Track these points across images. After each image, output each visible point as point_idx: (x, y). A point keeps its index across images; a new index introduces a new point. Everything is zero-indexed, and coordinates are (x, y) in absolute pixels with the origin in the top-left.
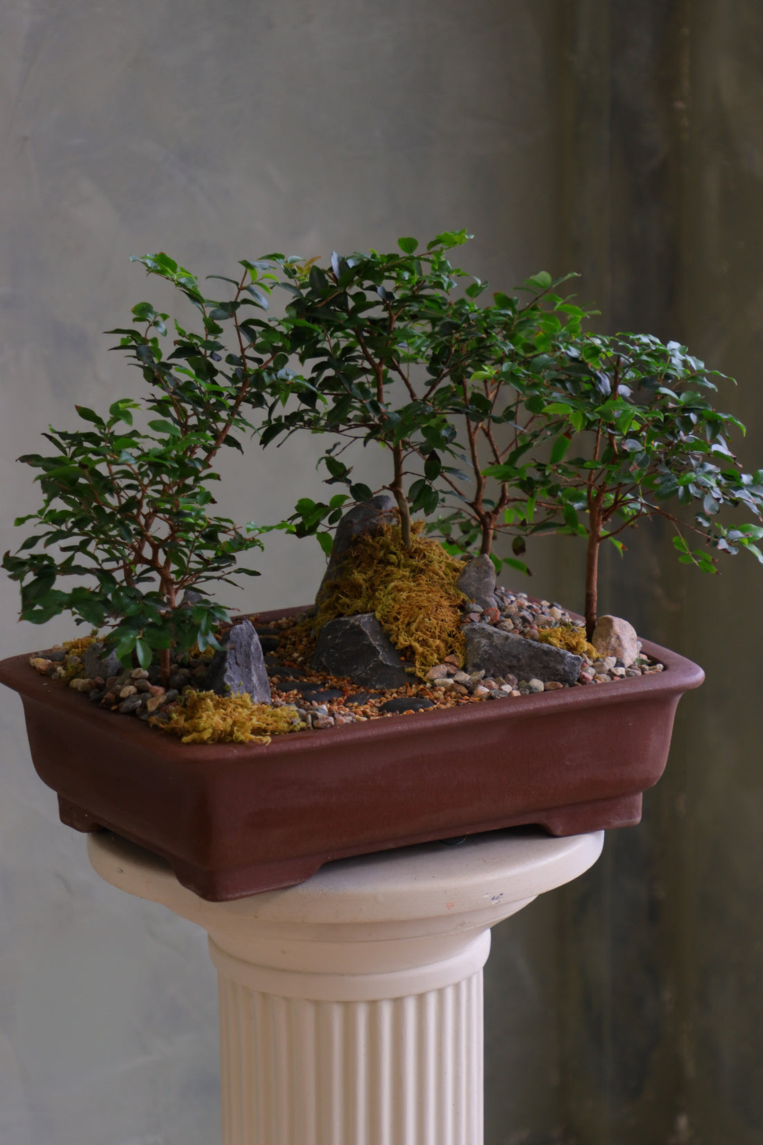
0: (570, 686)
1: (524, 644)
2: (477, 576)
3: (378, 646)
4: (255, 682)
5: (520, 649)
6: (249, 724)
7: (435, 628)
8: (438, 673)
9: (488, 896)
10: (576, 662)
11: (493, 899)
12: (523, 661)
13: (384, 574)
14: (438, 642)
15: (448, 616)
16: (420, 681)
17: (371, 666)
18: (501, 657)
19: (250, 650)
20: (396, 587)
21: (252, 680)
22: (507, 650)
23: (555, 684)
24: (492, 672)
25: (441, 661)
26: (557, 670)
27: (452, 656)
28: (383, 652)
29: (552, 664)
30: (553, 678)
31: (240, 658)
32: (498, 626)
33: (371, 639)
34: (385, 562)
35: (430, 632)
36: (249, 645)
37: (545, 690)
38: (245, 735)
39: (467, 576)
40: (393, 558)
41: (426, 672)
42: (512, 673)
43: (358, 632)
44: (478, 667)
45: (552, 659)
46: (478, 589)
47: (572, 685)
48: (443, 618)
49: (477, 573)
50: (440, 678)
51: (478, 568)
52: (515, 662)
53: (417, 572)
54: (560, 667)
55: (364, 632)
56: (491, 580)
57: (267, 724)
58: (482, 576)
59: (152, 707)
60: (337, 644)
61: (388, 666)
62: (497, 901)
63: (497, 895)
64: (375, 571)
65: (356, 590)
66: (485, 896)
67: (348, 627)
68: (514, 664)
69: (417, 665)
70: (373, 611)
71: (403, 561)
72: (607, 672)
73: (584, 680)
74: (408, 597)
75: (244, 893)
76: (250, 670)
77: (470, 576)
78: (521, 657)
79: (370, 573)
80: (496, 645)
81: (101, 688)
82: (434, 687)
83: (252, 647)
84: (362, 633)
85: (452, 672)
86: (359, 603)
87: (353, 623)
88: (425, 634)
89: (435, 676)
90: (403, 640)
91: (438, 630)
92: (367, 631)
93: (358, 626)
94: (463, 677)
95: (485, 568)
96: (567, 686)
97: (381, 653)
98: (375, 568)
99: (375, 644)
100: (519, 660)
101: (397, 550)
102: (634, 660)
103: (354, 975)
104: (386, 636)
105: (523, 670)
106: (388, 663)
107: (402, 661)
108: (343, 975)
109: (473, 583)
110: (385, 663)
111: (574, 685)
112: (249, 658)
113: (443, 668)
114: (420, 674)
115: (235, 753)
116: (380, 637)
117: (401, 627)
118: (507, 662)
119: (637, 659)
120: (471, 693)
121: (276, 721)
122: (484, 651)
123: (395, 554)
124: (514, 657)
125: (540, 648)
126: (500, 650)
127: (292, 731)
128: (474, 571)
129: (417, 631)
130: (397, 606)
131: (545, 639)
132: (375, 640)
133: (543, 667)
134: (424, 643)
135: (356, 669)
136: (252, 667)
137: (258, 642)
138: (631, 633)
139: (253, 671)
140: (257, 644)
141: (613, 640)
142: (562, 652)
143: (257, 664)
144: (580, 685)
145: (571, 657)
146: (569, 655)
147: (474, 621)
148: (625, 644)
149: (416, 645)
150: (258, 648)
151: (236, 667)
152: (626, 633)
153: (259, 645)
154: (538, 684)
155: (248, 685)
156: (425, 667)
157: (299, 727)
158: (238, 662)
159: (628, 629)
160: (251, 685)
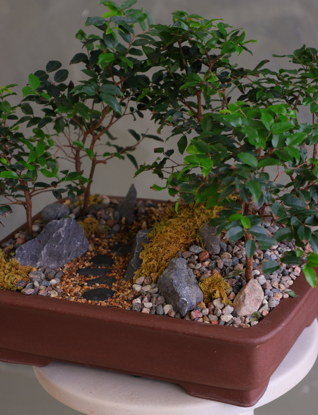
0: (180, 317)
2: (208, 230)
4: (42, 254)
8: (139, 280)
10: (185, 304)
16: (133, 282)
19: (52, 236)
21: (41, 253)
23: (173, 312)
28: (136, 258)
29: (176, 300)
30: (176, 308)
31: (44, 238)
32: (190, 264)
33: (136, 248)
36: (54, 233)
41: (138, 277)
44: (158, 286)
46: (208, 238)
47: (182, 316)
49: (208, 228)
50: (138, 284)
54: (178, 303)
55: (136, 243)
69: (136, 272)
73: (191, 316)
74: (167, 231)
76: (44, 246)
78: (169, 289)
82: (131, 288)
89: (137, 282)
91: (162, 255)
92: (138, 243)
93: (136, 238)
94: (147, 288)
96: (178, 316)
97: (134, 258)
99: (136, 251)
100: (168, 291)
102: (251, 314)
106: (133, 265)
109: (206, 234)
110: (131, 264)
111: (184, 318)
112: (49, 240)
113: (142, 279)
119: (255, 313)
120: (131, 301)
124: (167, 287)
125: (174, 288)
127: (10, 290)
128: (207, 227)
129: (150, 252)
136: (46, 246)
137: (62, 233)
138: (259, 295)
139: (45, 248)
140: (60, 233)
141: (242, 296)
142: (180, 295)
143: (54, 245)
144: (187, 319)
145: (183, 300)
146: (182, 299)
147: (183, 257)
148: (247, 301)
149: (144, 260)
150: (60, 235)
151: (38, 243)
152: (253, 295)
153: (61, 234)
154: (168, 308)
155: (37, 255)
156: (141, 274)
157: (16, 289)
158: (41, 241)
159: (257, 293)
160: (40, 255)
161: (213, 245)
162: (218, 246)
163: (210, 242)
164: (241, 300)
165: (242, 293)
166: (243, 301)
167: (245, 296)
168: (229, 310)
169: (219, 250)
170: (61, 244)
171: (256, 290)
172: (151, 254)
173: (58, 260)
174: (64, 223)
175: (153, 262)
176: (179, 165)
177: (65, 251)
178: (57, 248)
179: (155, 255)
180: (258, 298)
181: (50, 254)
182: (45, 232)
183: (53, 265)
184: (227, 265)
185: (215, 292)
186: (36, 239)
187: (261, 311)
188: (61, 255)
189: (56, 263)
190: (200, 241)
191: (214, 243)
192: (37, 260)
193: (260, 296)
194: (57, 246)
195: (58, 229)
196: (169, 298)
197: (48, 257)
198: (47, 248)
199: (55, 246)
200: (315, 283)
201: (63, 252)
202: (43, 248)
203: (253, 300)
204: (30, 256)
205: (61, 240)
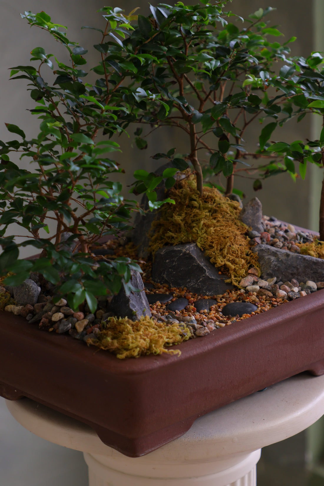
1: (301, 259)
2: (252, 212)
3: (204, 266)
5: (298, 262)
6: (161, 341)
7: (238, 251)
8: (247, 282)
12: (300, 270)
14: (241, 260)
15: (243, 242)
16: (237, 289)
17: (201, 279)
18: (286, 268)
19: (137, 282)
20: (205, 224)
22: (289, 263)
24: (280, 278)
25: (248, 274)
27: (252, 269)
28: (208, 269)
29: (319, 271)
30: (320, 279)
32: (275, 245)
33: (198, 262)
34: (191, 207)
35: (235, 253)
37: (318, 289)
38: (160, 349)
40: (195, 203)
41: (238, 281)
42: (294, 278)
43: (188, 257)
44: (271, 276)
45: (320, 267)
48: (240, 243)
49: (252, 210)
52: (295, 271)
53: (213, 212)
55: (193, 257)
56: (260, 213)
58: (255, 212)
59: (80, 329)
60: (174, 266)
61: (213, 279)
64: (186, 213)
65: (177, 228)
67: (181, 254)
68: (295, 272)
69: (232, 277)
70: (194, 241)
71: (202, 205)
75: (153, 449)
76: (140, 296)
77: (248, 213)
78: (299, 267)
79: (183, 215)
80: (282, 260)
81: (33, 313)
82: (247, 292)
85: (256, 280)
86: (183, 236)
87: (185, 252)
88: (232, 255)
89: (247, 284)
90: (220, 261)
91: (240, 252)
92: (195, 257)
94: (264, 283)
95: (257, 206)
97: (207, 271)
98: (185, 211)
99: (202, 264)
100: (298, 269)
101: (196, 198)
104: (208, 259)
105: (300, 276)
106: (213, 277)
107: (219, 274)
109: (250, 217)
110: (210, 277)
113: (251, 279)
114: (236, 284)
115: (158, 364)
116: (204, 260)
117: (216, 252)
118: (290, 271)
120: (275, 295)
122: (275, 265)
123: (195, 200)
124: (294, 267)
126: (285, 264)
127: (186, 341)
128: (250, 209)
129: (227, 254)
130: (210, 238)
131: (305, 252)
132: (202, 262)
133: (313, 273)
134: (233, 262)
135: (190, 282)
149: (229, 264)
154: (313, 284)
158: (132, 292)
172: (229, 255)
179: (234, 255)
191: (259, 224)
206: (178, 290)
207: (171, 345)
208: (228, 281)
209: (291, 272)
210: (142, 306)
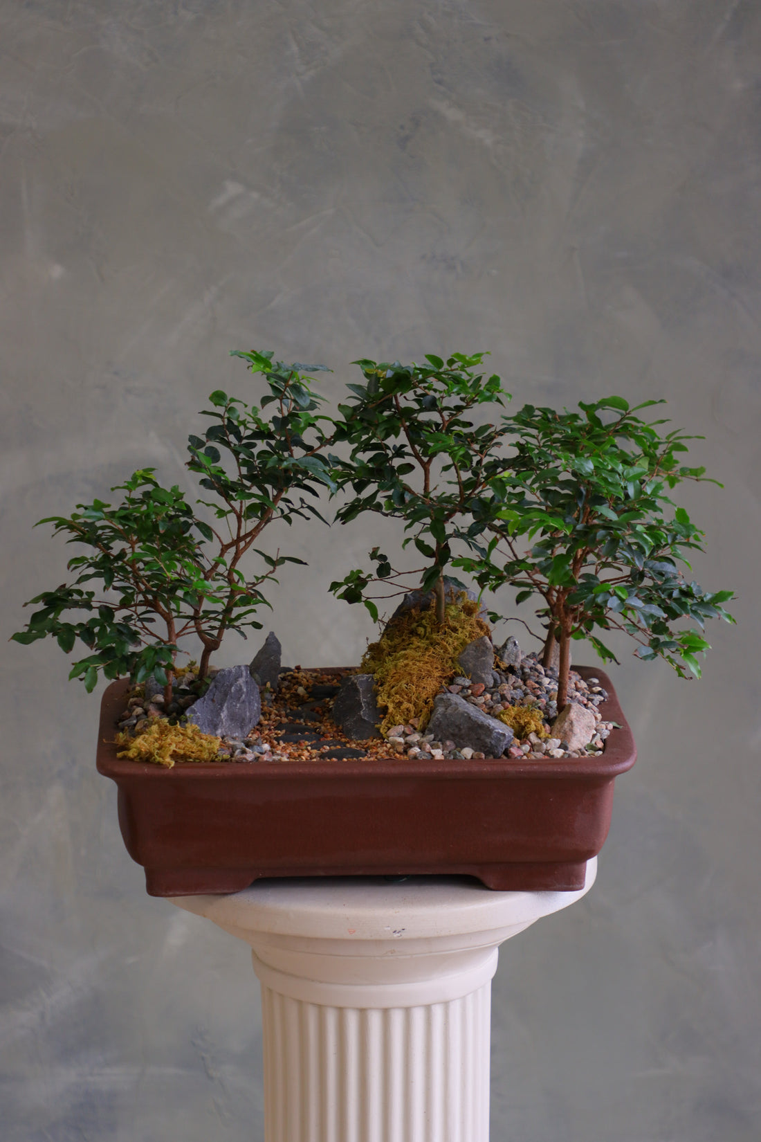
0: (494, 758)
2: (475, 654)
3: (365, 702)
4: (222, 717)
7: (414, 694)
8: (396, 732)
9: (389, 928)
10: (502, 738)
11: (395, 932)
12: (463, 731)
13: (407, 643)
14: (411, 706)
15: (432, 685)
16: (380, 736)
17: (355, 719)
18: (448, 725)
19: (230, 690)
20: (406, 654)
21: (220, 716)
22: (452, 719)
23: (480, 754)
24: (440, 737)
25: (405, 722)
26: (486, 743)
27: (417, 719)
28: (366, 708)
29: (483, 737)
30: (483, 748)
31: (218, 696)
32: (468, 699)
33: (361, 697)
34: (413, 633)
36: (232, 685)
37: (472, 758)
38: (163, 758)
39: (465, 653)
40: (421, 630)
41: (389, 729)
42: (451, 739)
43: (354, 688)
44: (431, 732)
45: (484, 732)
46: (474, 665)
47: (496, 757)
48: (425, 686)
49: (475, 651)
50: (396, 736)
51: (476, 647)
53: (431, 645)
54: (488, 740)
56: (488, 659)
57: (193, 752)
58: (479, 655)
61: (364, 721)
62: (399, 935)
63: (399, 929)
64: (403, 640)
66: (386, 929)
67: (350, 684)
69: (383, 723)
70: (374, 672)
71: (428, 634)
72: (544, 752)
73: (510, 755)
74: (406, 665)
76: (222, 707)
77: (468, 654)
78: (462, 727)
79: (397, 641)
83: (233, 688)
84: (357, 690)
85: (408, 732)
87: (354, 681)
88: (402, 697)
89: (392, 734)
90: (381, 700)
91: (416, 695)
92: (361, 689)
93: (356, 684)
94: (413, 737)
95: (483, 648)
96: (491, 757)
97: (364, 709)
98: (404, 637)
99: (363, 700)
100: (460, 730)
101: (428, 624)
102: (584, 745)
103: (321, 982)
105: (463, 739)
106: (365, 718)
107: (375, 718)
108: (313, 981)
109: (471, 660)
110: (363, 717)
111: (500, 758)
112: (227, 697)
113: (401, 728)
114: (383, 731)
116: (371, 696)
117: (386, 689)
119: (588, 744)
120: (405, 752)
121: (201, 751)
122: (437, 718)
123: (425, 627)
124: (457, 726)
125: (476, 721)
127: (213, 761)
128: (473, 650)
129: (396, 694)
130: (394, 671)
131: (498, 715)
132: (364, 698)
133: (478, 739)
134: (398, 705)
136: (226, 705)
137: (242, 685)
138: (589, 720)
139: (224, 708)
140: (241, 686)
141: (566, 725)
142: (491, 727)
143: (234, 703)
144: (505, 758)
145: (498, 733)
146: (497, 731)
147: (451, 692)
148: (577, 729)
149: (391, 706)
150: (241, 689)
151: (210, 702)
152: (582, 721)
153: (243, 687)
154: (468, 752)
155: (215, 719)
156: (389, 725)
157: (221, 759)
158: (215, 699)
159: (586, 717)
160: (219, 719)
161: (484, 676)
162: (490, 676)
163: (479, 672)
164: (567, 730)
165: (567, 720)
166: (571, 730)
167: (571, 723)
168: (555, 744)
169: (492, 681)
170: (244, 702)
171: (584, 713)
172: (398, 696)
173: (242, 728)
174: (242, 672)
175: (406, 705)
176: (400, 574)
177: (248, 714)
178: (239, 709)
179: (406, 697)
180: (590, 724)
181: (232, 717)
182: (216, 687)
183: (237, 734)
184: (515, 697)
185: (529, 723)
186: (206, 697)
187: (593, 742)
188: (244, 719)
189: (240, 732)
190: (462, 672)
191: (484, 673)
192: (215, 727)
193: (590, 722)
194: (238, 705)
195: (236, 679)
196: (461, 741)
197: (230, 723)
198: (228, 708)
199: (236, 706)
200: (699, 672)
201: (246, 715)
202: (221, 709)
203: (583, 728)
204: (206, 721)
205: (244, 696)
206: (329, 727)
207: (191, 760)
208: (377, 726)
209: (452, 731)
210: (218, 718)
